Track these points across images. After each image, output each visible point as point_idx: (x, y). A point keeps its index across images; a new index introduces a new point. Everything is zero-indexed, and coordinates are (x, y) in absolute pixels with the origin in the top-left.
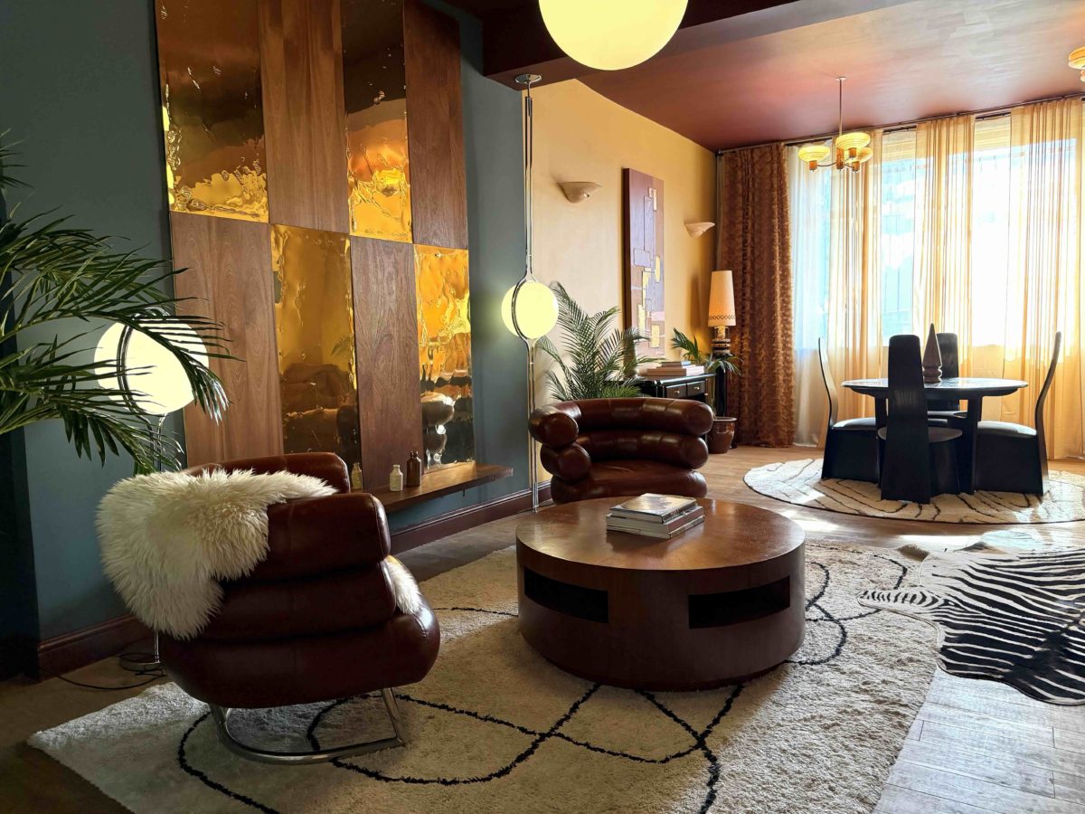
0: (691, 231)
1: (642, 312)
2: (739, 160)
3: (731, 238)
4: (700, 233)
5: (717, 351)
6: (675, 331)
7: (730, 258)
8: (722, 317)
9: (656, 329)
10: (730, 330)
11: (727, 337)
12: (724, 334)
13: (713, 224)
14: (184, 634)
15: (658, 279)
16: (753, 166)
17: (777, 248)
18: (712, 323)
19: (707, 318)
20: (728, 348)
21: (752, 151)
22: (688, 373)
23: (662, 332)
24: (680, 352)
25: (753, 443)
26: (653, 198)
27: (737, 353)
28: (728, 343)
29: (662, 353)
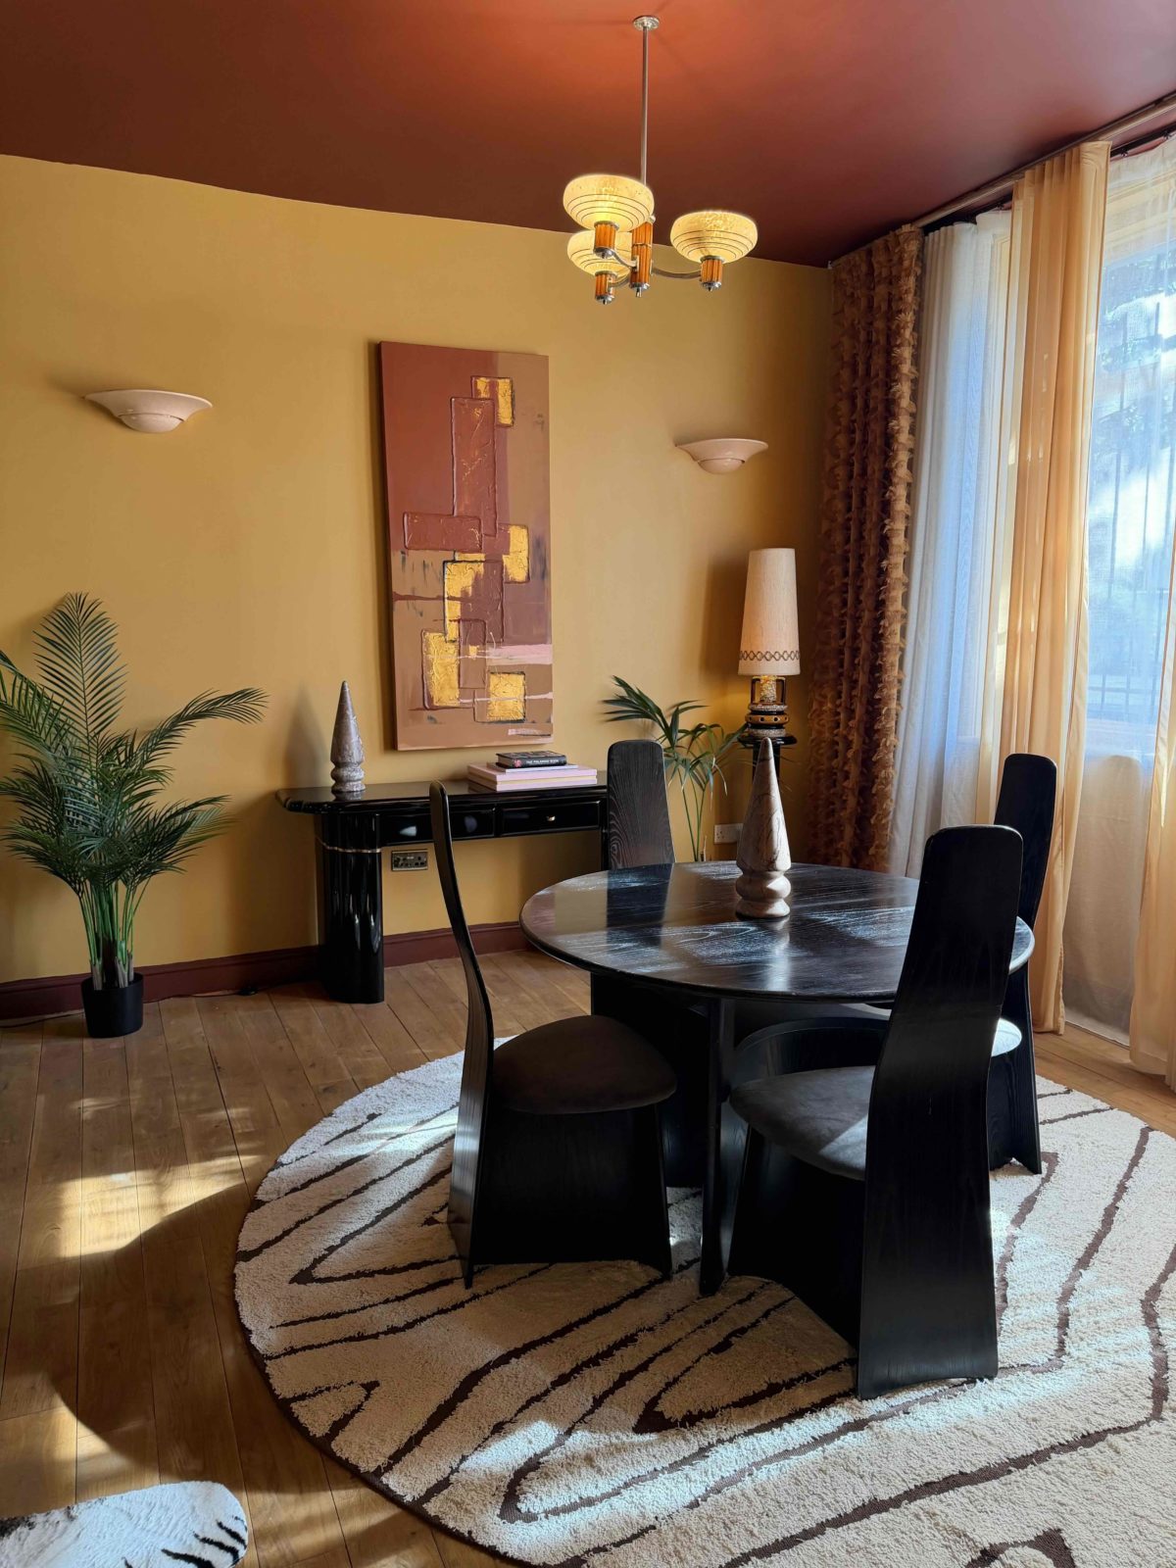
1: (440, 646)
4: (732, 464)
6: (619, 685)
8: (768, 656)
9: (507, 683)
11: (778, 698)
15: (516, 573)
18: (748, 666)
20: (779, 726)
23: (540, 687)
26: (492, 400)
28: (780, 713)
29: (537, 732)
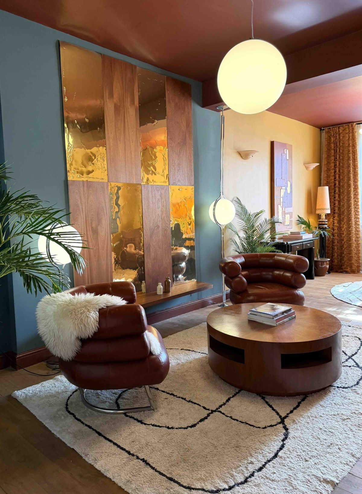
0: (307, 168)
1: (280, 208)
2: (332, 132)
3: (328, 170)
4: (312, 168)
5: (320, 226)
6: (299, 216)
7: (328, 179)
8: (324, 209)
9: (288, 216)
10: (327, 215)
11: (326, 218)
12: (323, 217)
13: (319, 164)
14: (67, 359)
15: (289, 192)
16: (339, 135)
17: (352, 175)
18: (318, 212)
19: (316, 209)
20: (326, 224)
21: (339, 128)
22: (303, 238)
23: (291, 217)
24: (301, 227)
25: (339, 271)
26: (286, 154)
27: (331, 226)
28: (326, 222)
29: (291, 227)
